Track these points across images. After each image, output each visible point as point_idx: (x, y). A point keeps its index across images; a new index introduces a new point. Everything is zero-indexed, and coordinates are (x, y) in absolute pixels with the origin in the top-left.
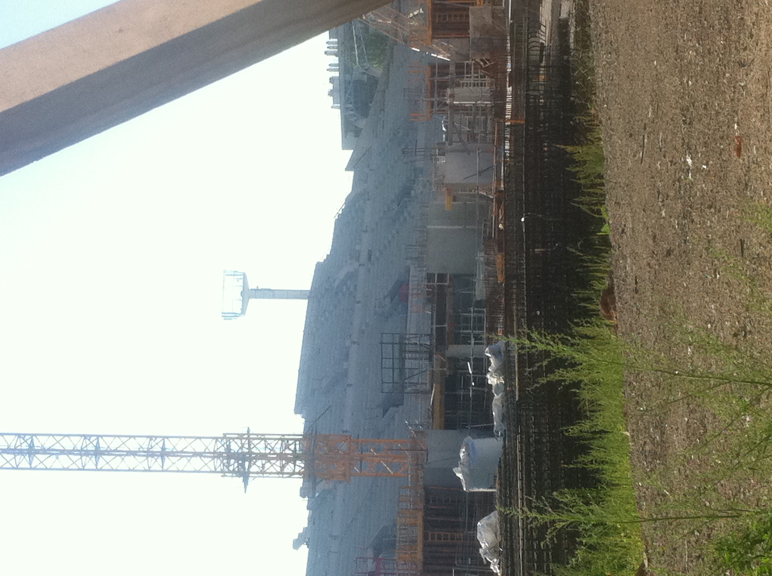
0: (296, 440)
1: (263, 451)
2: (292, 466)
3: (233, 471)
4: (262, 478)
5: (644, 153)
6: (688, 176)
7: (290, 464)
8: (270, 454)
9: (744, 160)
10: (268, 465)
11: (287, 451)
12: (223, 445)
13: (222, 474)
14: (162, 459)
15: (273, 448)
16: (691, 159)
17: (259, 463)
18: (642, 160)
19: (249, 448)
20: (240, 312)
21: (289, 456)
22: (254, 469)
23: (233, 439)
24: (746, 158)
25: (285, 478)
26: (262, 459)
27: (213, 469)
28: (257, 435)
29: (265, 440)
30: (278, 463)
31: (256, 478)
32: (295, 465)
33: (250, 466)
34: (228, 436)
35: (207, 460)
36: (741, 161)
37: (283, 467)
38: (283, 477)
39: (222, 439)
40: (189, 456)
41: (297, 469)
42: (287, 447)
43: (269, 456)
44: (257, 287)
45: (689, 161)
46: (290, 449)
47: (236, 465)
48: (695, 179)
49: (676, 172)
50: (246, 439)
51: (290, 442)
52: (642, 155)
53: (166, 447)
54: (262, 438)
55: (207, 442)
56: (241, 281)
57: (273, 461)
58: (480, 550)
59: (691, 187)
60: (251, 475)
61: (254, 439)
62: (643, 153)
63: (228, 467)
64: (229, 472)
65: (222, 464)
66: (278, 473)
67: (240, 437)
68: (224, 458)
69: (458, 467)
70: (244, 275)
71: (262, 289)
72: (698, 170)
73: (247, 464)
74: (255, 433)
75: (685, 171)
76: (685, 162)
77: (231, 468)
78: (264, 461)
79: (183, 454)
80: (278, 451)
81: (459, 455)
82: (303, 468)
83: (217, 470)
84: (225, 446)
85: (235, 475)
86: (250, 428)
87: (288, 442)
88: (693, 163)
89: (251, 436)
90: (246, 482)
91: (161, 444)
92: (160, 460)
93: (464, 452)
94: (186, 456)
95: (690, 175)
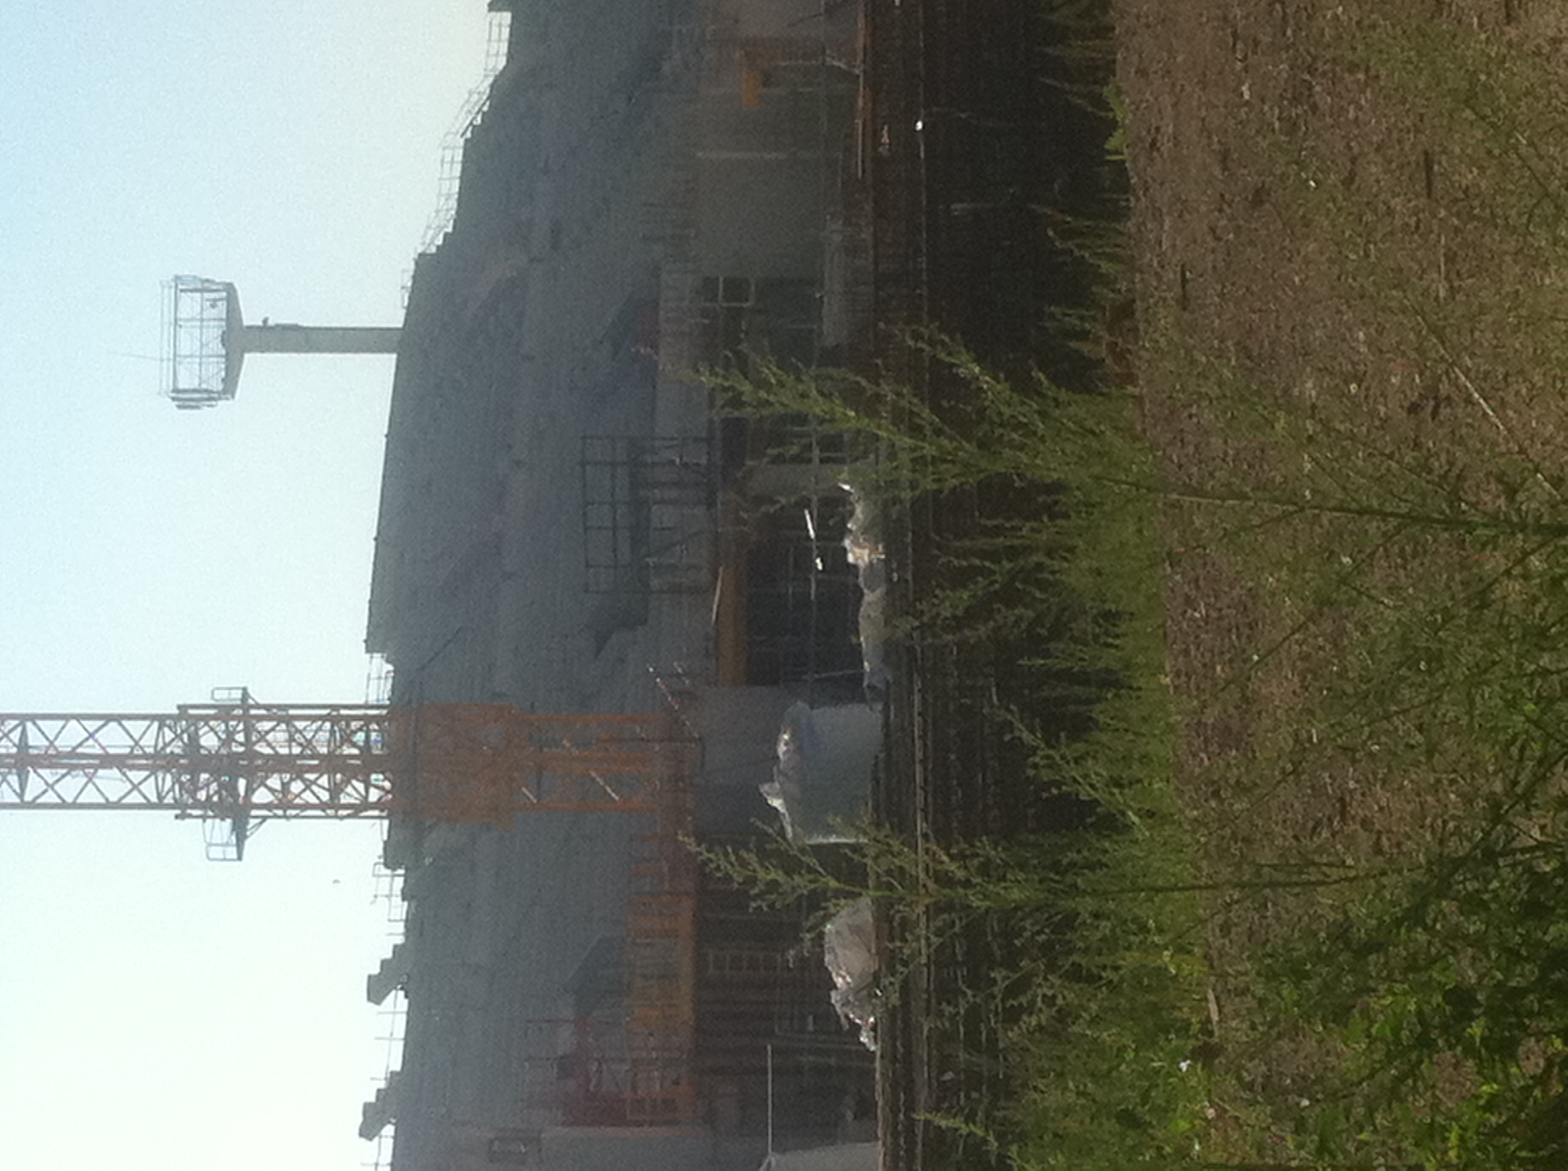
0: (367, 720)
1: (284, 751)
2: (360, 787)
3: (207, 804)
4: (283, 821)
7: (354, 782)
8: (301, 756)
10: (296, 787)
11: (348, 750)
12: (178, 737)
13: (178, 812)
14: (19, 776)
15: (309, 742)
17: (274, 782)
19: (248, 742)
20: (220, 387)
21: (352, 762)
22: (261, 796)
23: (206, 719)
25: (342, 818)
26: (280, 772)
27: (154, 799)
28: (267, 707)
29: (289, 720)
30: (324, 781)
31: (269, 821)
32: (368, 785)
33: (250, 790)
34: (191, 712)
35: (136, 776)
37: (335, 791)
38: (336, 817)
39: (176, 719)
40: (90, 766)
41: (374, 795)
42: (347, 739)
43: (299, 762)
44: (265, 321)
46: (354, 745)
47: (214, 786)
50: (239, 719)
51: (354, 725)
53: (31, 743)
54: (281, 714)
55: (136, 727)
56: (222, 306)
57: (311, 776)
58: (834, 997)
60: (254, 812)
61: (261, 718)
63: (193, 794)
64: (197, 805)
65: (177, 787)
66: (323, 806)
67: (224, 712)
68: (184, 769)
69: (772, 780)
70: (230, 289)
71: (277, 326)
73: (242, 784)
74: (261, 702)
77: (202, 795)
78: (287, 777)
79: (75, 761)
80: (324, 750)
81: (776, 751)
82: (388, 792)
83: (166, 801)
84: (185, 737)
85: (210, 813)
86: (250, 691)
87: (348, 725)
89: (253, 712)
90: (240, 834)
91: (15, 736)
92: (13, 779)
93: (786, 744)
94: (83, 767)
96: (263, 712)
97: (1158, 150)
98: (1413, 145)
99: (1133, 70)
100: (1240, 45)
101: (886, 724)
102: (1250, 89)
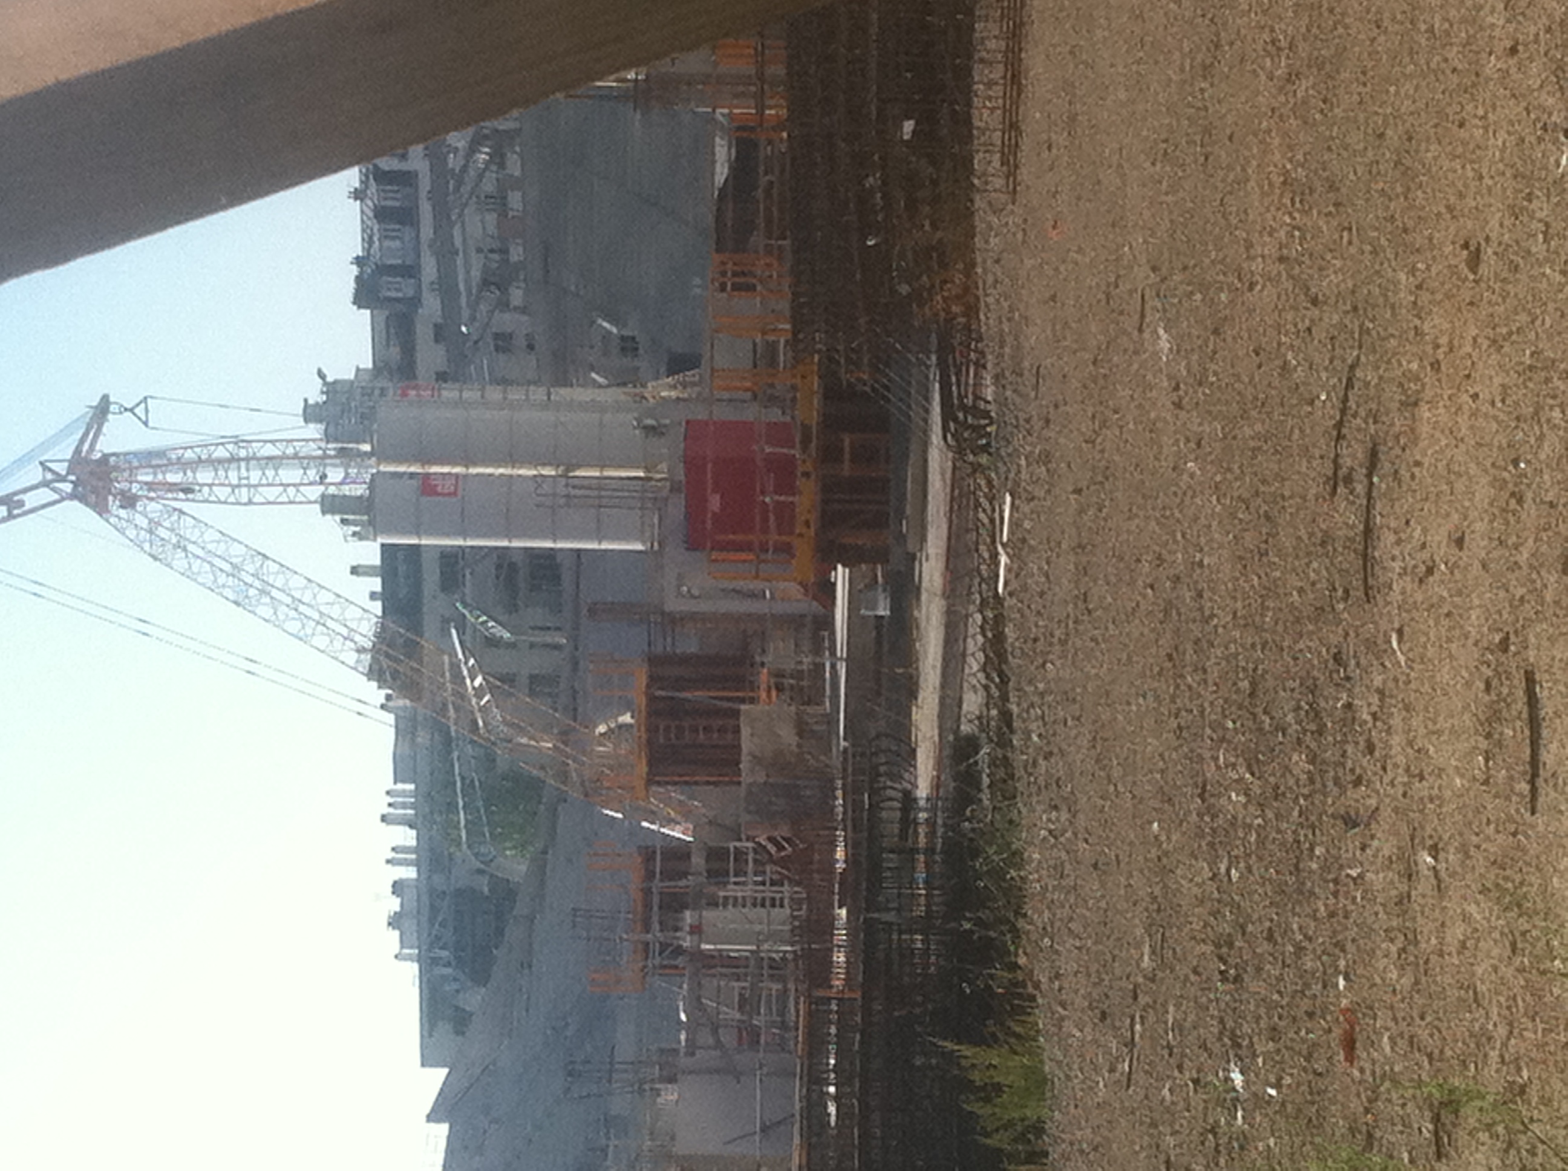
5: (1135, 1062)
6: (1236, 1118)
9: (1362, 1070)
16: (1242, 1073)
18: (1129, 1080)
24: (1367, 1066)
36: (1356, 1073)
45: (1237, 1078)
48: (1251, 1126)
49: (1206, 1108)
52: (1130, 1067)
59: (1242, 1148)
62: (1131, 1060)
72: (1260, 1101)
75: (1229, 1103)
76: (1228, 1079)
88: (1247, 1083)
95: (1239, 1114)
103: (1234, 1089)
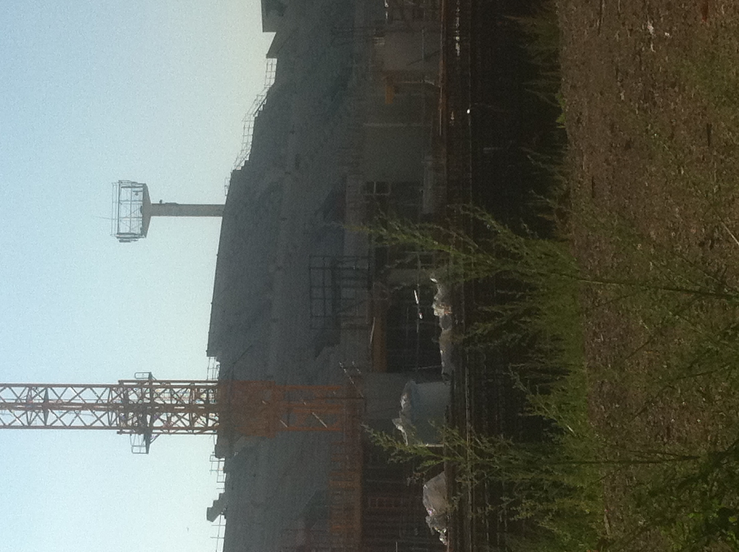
0: (208, 388)
1: (169, 402)
2: (204, 419)
3: (132, 427)
4: (168, 435)
5: (602, 22)
6: (650, 47)
7: (201, 417)
8: (177, 405)
9: (711, 23)
10: (174, 419)
11: (198, 402)
12: (119, 395)
13: (119, 430)
14: (44, 412)
15: (180, 398)
16: (653, 26)
17: (164, 417)
18: (599, 30)
19: (152, 399)
20: (140, 232)
21: (200, 407)
22: (158, 423)
23: (132, 387)
24: (713, 20)
25: (195, 434)
26: (167, 412)
27: (107, 424)
28: (160, 382)
29: (171, 388)
30: (187, 416)
31: (161, 435)
32: (208, 419)
33: (152, 421)
34: (125, 384)
35: (99, 413)
36: (708, 25)
37: (192, 421)
38: (193, 433)
39: (118, 387)
40: (78, 409)
41: (211, 423)
42: (198, 396)
43: (176, 407)
44: (161, 201)
45: (651, 28)
46: (201, 400)
47: (135, 419)
48: (657, 51)
49: (636, 43)
50: (147, 387)
51: (202, 390)
52: (600, 24)
53: (50, 398)
54: (166, 385)
55: (99, 391)
56: (141, 194)
57: (181, 414)
58: (428, 519)
59: (652, 61)
60: (154, 431)
61: (157, 387)
62: (600, 21)
63: (126, 422)
64: (127, 427)
65: (118, 419)
66: (186, 428)
67: (140, 384)
68: (121, 411)
69: (399, 417)
70: (144, 186)
71: (166, 203)
72: (661, 39)
73: (149, 417)
74: (158, 379)
75: (647, 40)
76: (646, 29)
77: (130, 423)
78: (170, 414)
79: (71, 407)
80: (187, 402)
81: (400, 404)
82: (217, 422)
83: (113, 425)
84: (122, 395)
85: (134, 431)
86: (153, 374)
87: (198, 390)
88: (655, 30)
89: (154, 384)
90: (148, 441)
91: (43, 394)
92: (41, 415)
93: (405, 400)
94: (74, 409)
95: (652, 46)
96: (159, 384)
97: (581, 123)
98: (701, 122)
99: (569, 86)
100: (620, 74)
101: (452, 392)
102: (624, 94)
103: (649, 33)
